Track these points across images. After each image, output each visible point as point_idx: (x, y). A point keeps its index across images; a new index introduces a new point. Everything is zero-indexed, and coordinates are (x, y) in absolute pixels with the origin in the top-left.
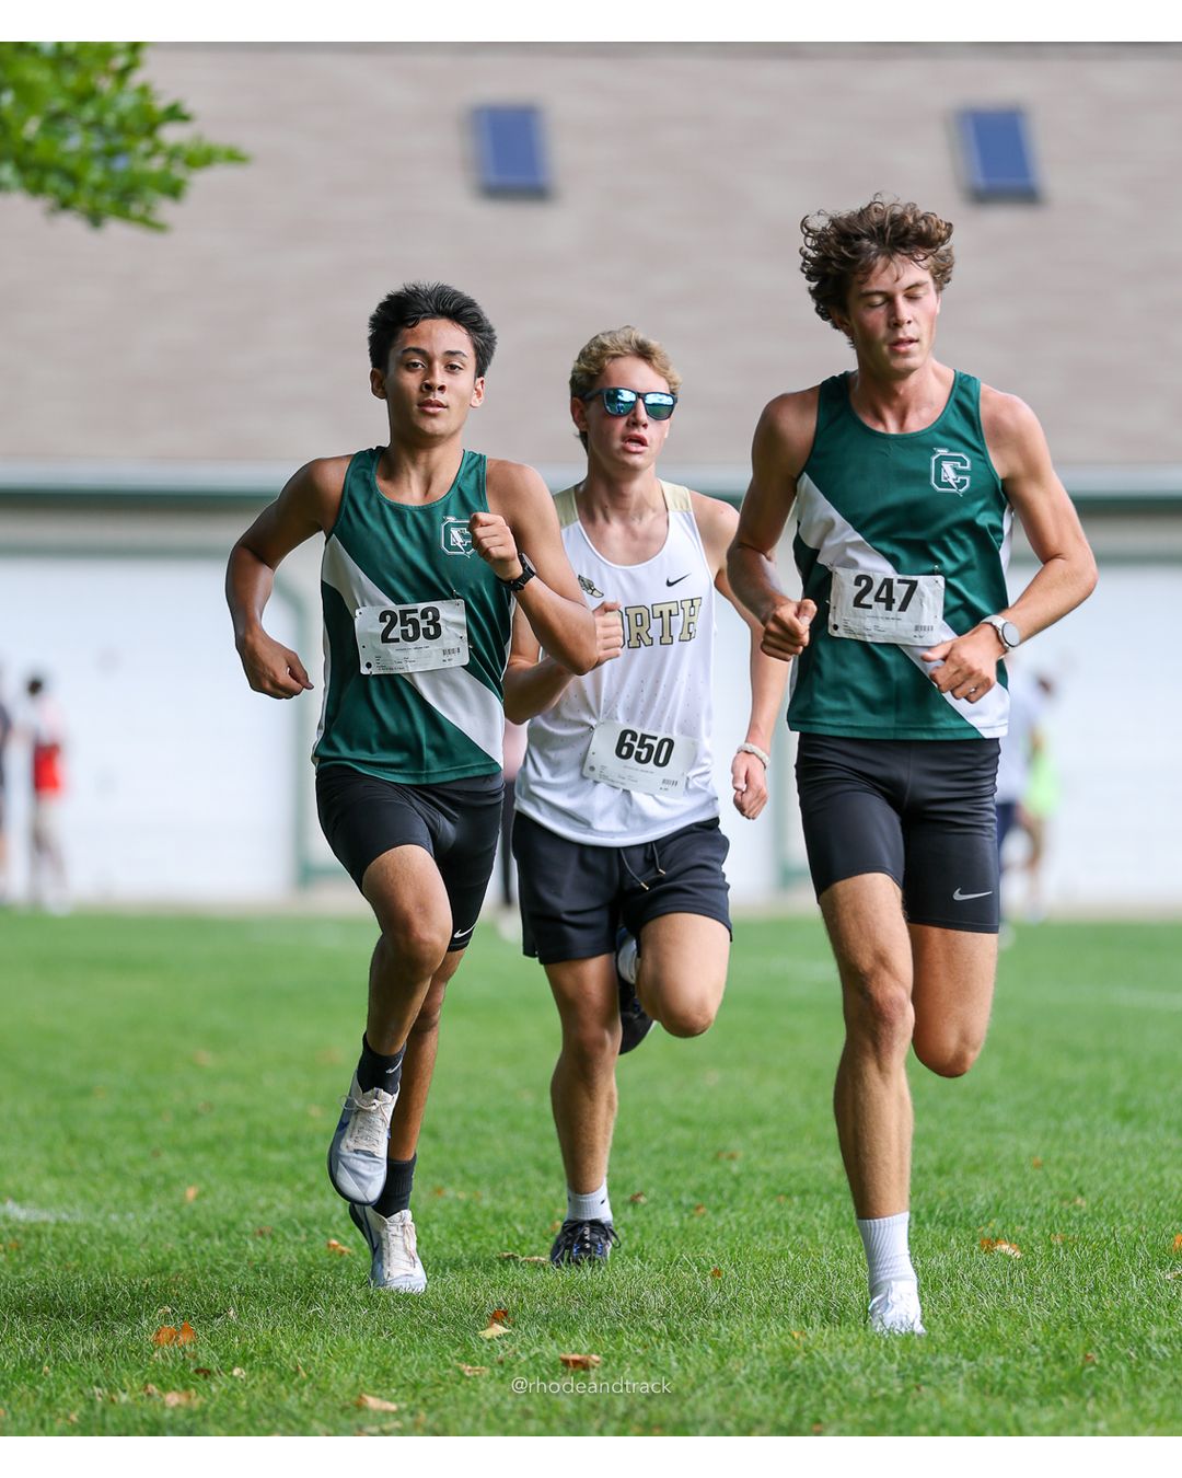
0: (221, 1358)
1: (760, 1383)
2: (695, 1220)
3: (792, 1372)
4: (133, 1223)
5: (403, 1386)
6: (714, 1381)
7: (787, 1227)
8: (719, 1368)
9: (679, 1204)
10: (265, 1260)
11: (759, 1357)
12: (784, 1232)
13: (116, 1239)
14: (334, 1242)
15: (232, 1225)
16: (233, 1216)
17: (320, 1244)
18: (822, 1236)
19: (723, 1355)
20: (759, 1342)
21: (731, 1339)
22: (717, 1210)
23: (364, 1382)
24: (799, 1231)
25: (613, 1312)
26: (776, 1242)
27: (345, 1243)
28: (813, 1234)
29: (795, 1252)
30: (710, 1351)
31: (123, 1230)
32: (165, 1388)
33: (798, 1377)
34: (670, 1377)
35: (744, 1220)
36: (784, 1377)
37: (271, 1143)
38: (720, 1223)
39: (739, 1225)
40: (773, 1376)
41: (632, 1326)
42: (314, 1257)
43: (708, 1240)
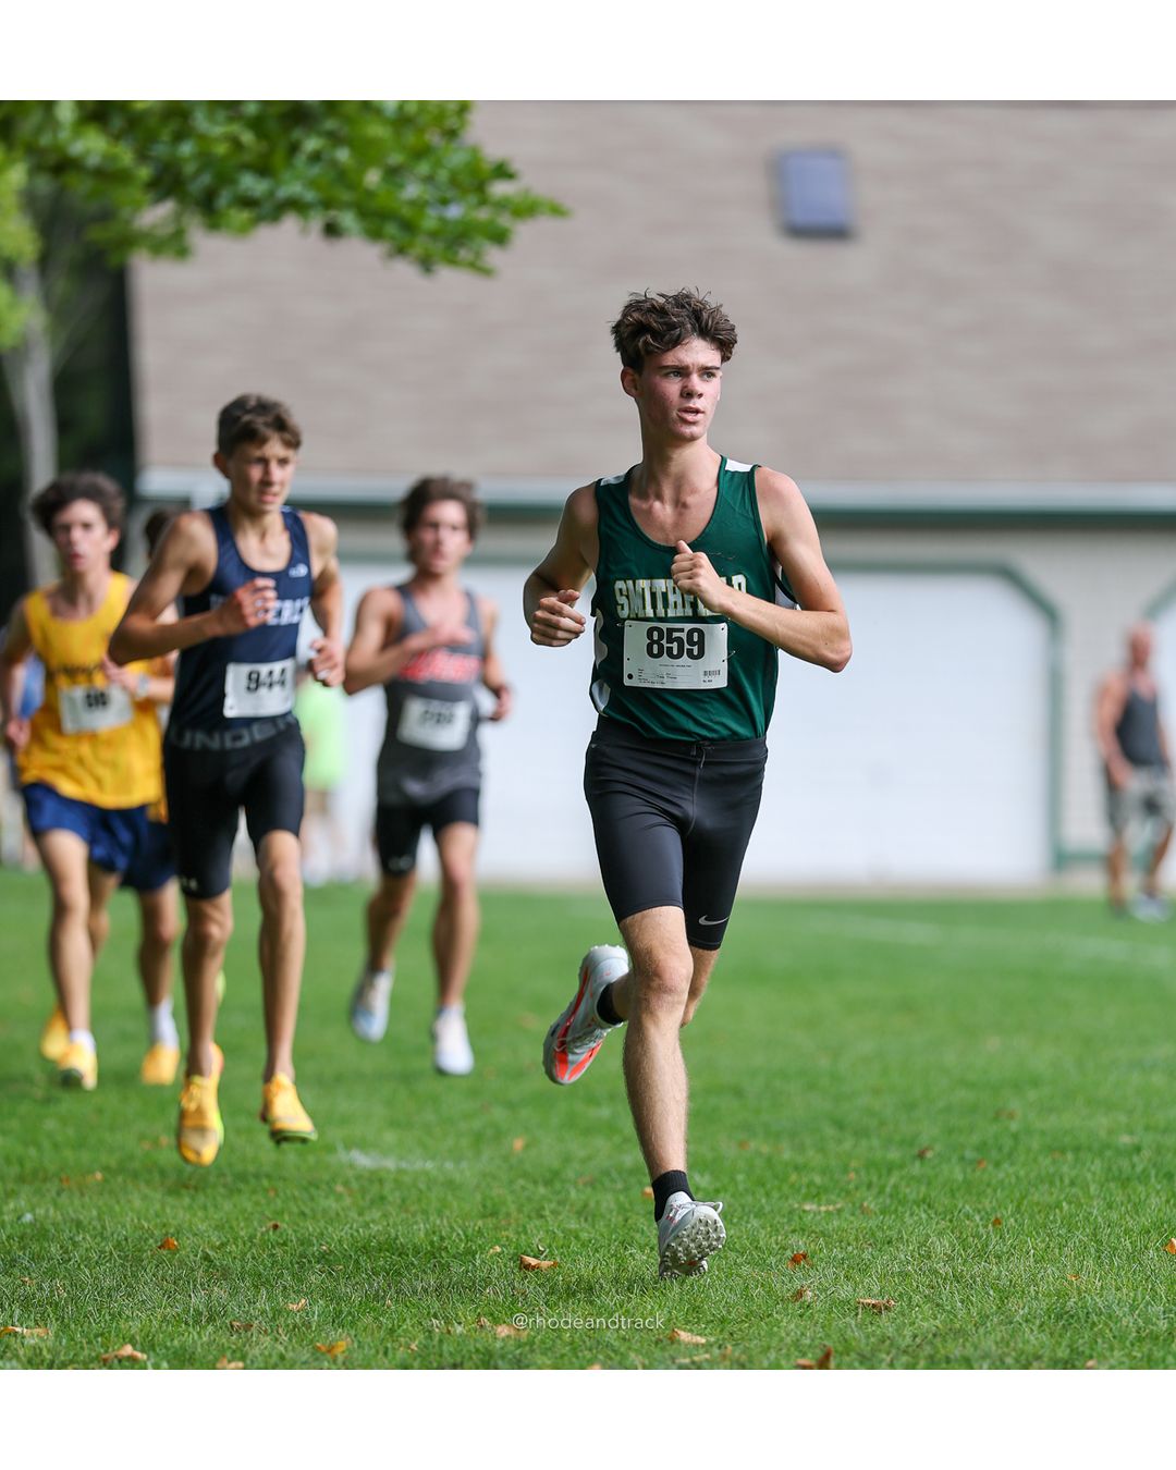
1: (1038, 1322)
2: (978, 1173)
3: (1067, 1313)
4: (466, 1172)
5: (712, 1321)
6: (995, 1320)
7: (1062, 1180)
8: (999, 1308)
9: (962, 1158)
10: (586, 1206)
11: (1036, 1298)
12: (1058, 1183)
13: (451, 1185)
15: (556, 1174)
16: (556, 1164)
17: (635, 1192)
18: (1093, 1189)
19: (1004, 1296)
20: (1036, 1285)
21: (1011, 1282)
22: (997, 1165)
23: (676, 1318)
24: (1072, 1184)
25: (902, 1256)
26: (1052, 1194)
28: (1085, 1187)
29: (1070, 1203)
30: (991, 1292)
31: (457, 1177)
32: (496, 1321)
33: (1072, 1317)
34: (955, 1316)
35: (1022, 1173)
36: (1059, 1317)
38: (1001, 1175)
39: (1017, 1177)
40: (1050, 1317)
41: (920, 1269)
42: (631, 1204)
43: (989, 1191)
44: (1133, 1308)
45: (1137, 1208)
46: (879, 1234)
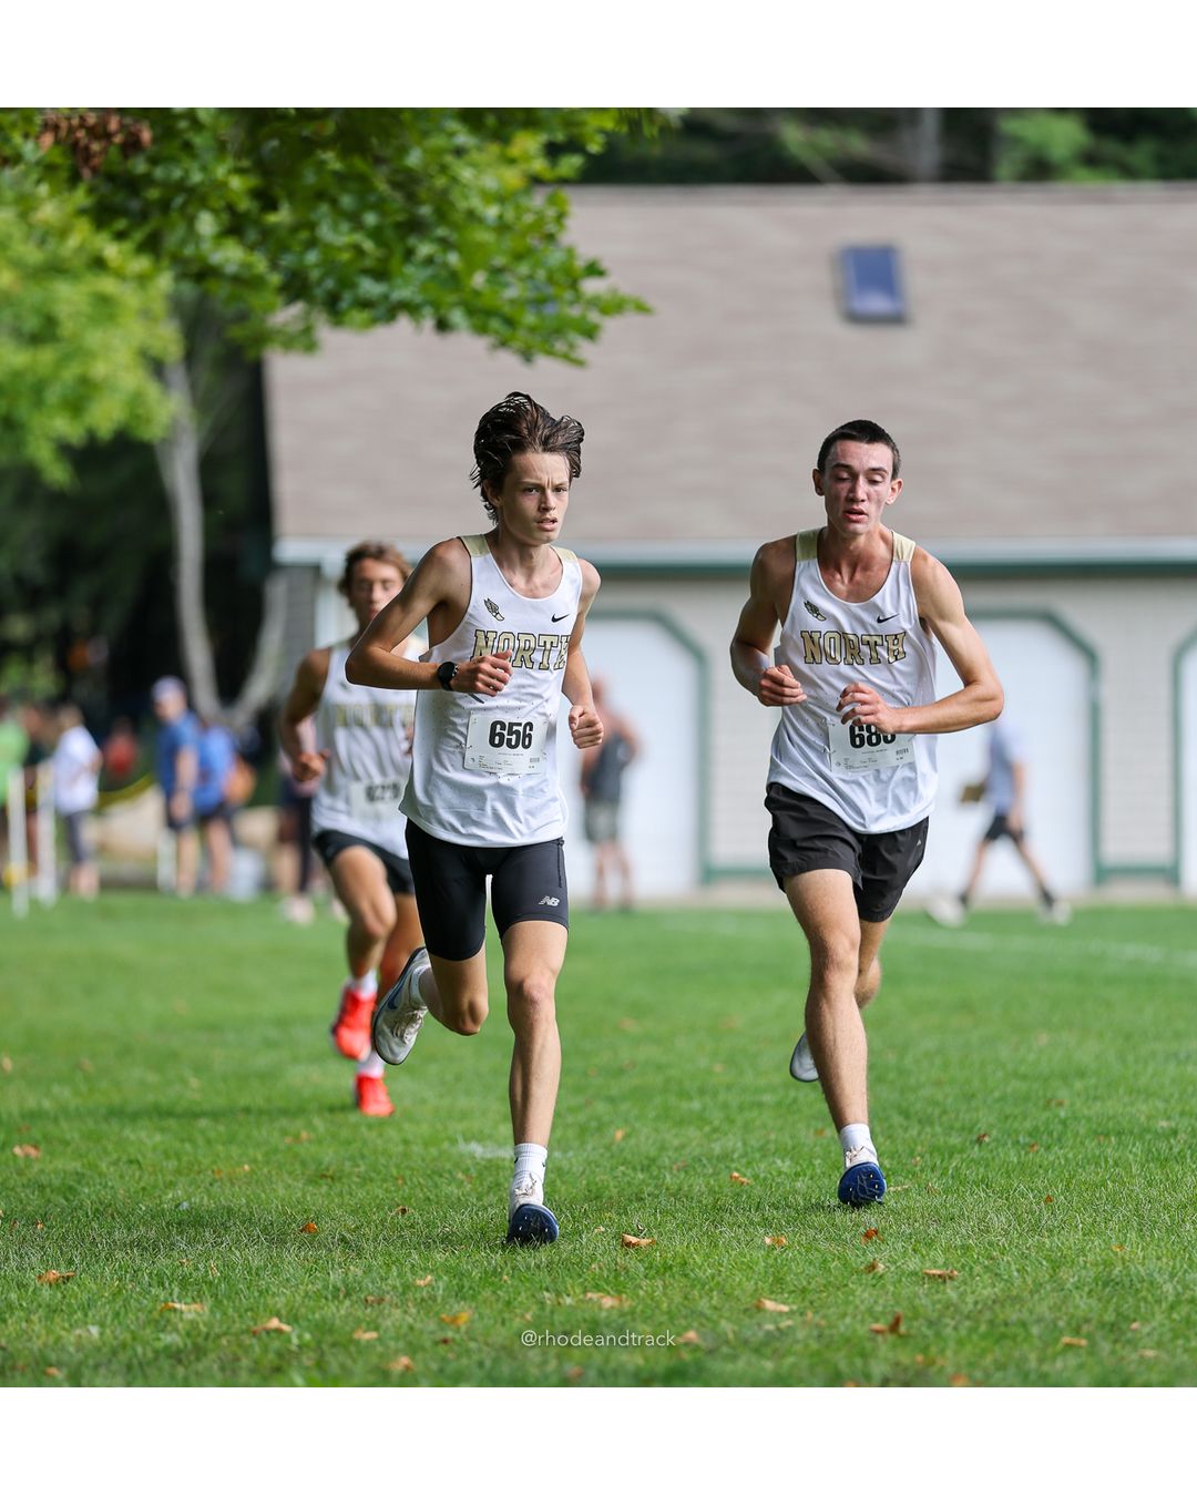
0: (646, 1269)
1: (1086, 1289)
2: (1031, 1155)
3: (1113, 1280)
4: (573, 1160)
5: (794, 1291)
6: (1048, 1287)
7: (1106, 1161)
8: (1052, 1277)
9: (1017, 1143)
10: (680, 1189)
11: (1085, 1267)
12: (1103, 1165)
13: (559, 1172)
14: (736, 1174)
15: (654, 1160)
16: (653, 1153)
17: (724, 1176)
18: (1135, 1169)
19: (1056, 1266)
20: (1085, 1255)
21: (1062, 1253)
22: (1048, 1148)
23: (762, 1289)
24: (1116, 1164)
25: (964, 1231)
26: (1098, 1174)
27: (745, 1176)
28: (1128, 1168)
29: (1113, 1182)
30: (1044, 1263)
31: (565, 1165)
32: (601, 1293)
33: (1117, 1284)
34: (1012, 1285)
35: (1070, 1156)
36: (1106, 1284)
37: (684, 1094)
38: (1051, 1158)
39: (1066, 1159)
40: (1097, 1284)
41: (980, 1243)
42: (720, 1187)
43: (1041, 1171)
44: (1172, 1276)
45: (1175, 1185)
46: (943, 1211)
